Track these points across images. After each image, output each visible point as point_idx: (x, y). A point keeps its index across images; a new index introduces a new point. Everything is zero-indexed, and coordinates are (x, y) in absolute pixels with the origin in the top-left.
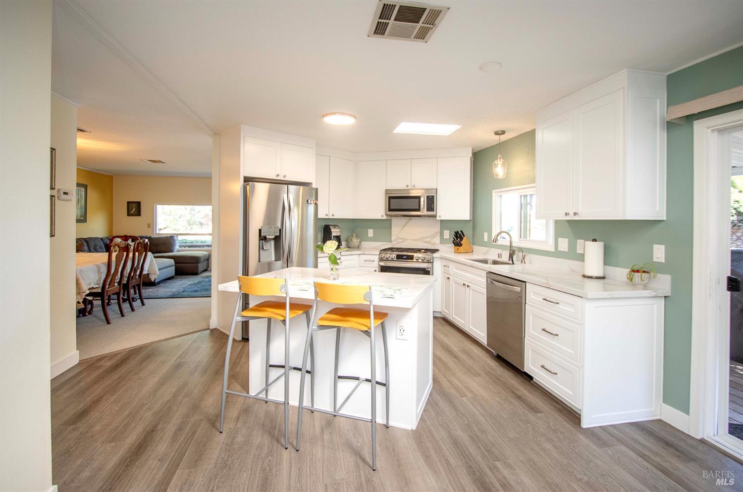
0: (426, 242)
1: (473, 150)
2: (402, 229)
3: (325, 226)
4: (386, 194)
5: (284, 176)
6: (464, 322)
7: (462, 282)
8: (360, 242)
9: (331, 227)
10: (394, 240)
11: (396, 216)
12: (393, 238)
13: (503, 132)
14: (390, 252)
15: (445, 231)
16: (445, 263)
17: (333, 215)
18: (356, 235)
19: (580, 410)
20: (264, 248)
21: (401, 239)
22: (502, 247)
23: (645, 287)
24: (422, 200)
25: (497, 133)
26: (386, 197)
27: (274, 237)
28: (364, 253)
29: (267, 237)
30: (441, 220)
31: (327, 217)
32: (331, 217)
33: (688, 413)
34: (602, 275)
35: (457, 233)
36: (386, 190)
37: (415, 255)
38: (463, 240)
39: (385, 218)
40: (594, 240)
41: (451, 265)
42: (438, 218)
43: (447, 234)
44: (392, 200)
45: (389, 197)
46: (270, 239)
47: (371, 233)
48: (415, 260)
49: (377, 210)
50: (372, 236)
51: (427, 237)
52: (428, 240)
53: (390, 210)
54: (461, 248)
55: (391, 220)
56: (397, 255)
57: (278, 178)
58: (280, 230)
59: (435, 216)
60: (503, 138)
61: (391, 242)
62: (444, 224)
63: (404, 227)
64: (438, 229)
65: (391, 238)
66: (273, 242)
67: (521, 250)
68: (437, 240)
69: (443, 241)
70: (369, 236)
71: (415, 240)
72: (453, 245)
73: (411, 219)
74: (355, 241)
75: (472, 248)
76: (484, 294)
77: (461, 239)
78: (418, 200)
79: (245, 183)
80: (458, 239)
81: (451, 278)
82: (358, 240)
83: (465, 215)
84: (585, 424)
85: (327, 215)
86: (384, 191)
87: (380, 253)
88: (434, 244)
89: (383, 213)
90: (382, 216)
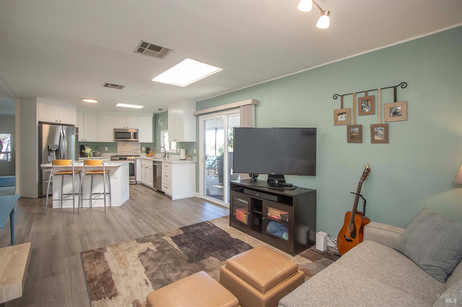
0: (134, 153)
1: (154, 113)
2: (122, 147)
3: (81, 145)
4: (114, 130)
5: (60, 122)
6: (147, 182)
7: (146, 166)
8: (101, 153)
9: (84, 146)
10: (119, 152)
11: (120, 141)
12: (118, 151)
13: (162, 109)
14: (116, 157)
15: (143, 148)
16: (141, 160)
17: (86, 140)
18: (98, 150)
19: (172, 195)
20: (50, 155)
21: (122, 151)
22: (162, 153)
23: (191, 160)
24: (131, 134)
25: (159, 109)
26: (114, 133)
27: (55, 150)
28: (103, 158)
29: (52, 149)
30: (141, 143)
31: (83, 141)
32: (85, 141)
33: (199, 192)
34: (185, 159)
35: (147, 148)
36: (114, 129)
37: (128, 158)
38: (150, 151)
39: (113, 141)
40: (183, 148)
41: (143, 161)
42: (139, 142)
43: (144, 149)
44: (117, 134)
45: (116, 132)
46: (54, 151)
47: (106, 149)
48: (128, 160)
49: (110, 138)
50: (107, 150)
51: (135, 150)
52: (135, 152)
53: (116, 138)
54: (149, 154)
55: (117, 143)
56: (119, 158)
57: (57, 122)
58: (59, 146)
59: (138, 141)
60: (162, 111)
61: (117, 153)
62: (142, 144)
63: (123, 146)
64: (140, 147)
65: (117, 151)
66: (54, 152)
67: (168, 153)
68: (139, 151)
69: (142, 152)
70: (106, 150)
71: (129, 152)
72: (146, 154)
73: (126, 143)
74: (98, 153)
75: (154, 155)
76: (152, 169)
77: (149, 151)
78: (129, 134)
79: (39, 125)
80: (148, 151)
81: (143, 166)
82: (100, 152)
83: (151, 141)
84: (173, 199)
85: (82, 140)
86: (113, 129)
87: (111, 158)
88: (138, 153)
89: (113, 140)
90: (112, 141)
